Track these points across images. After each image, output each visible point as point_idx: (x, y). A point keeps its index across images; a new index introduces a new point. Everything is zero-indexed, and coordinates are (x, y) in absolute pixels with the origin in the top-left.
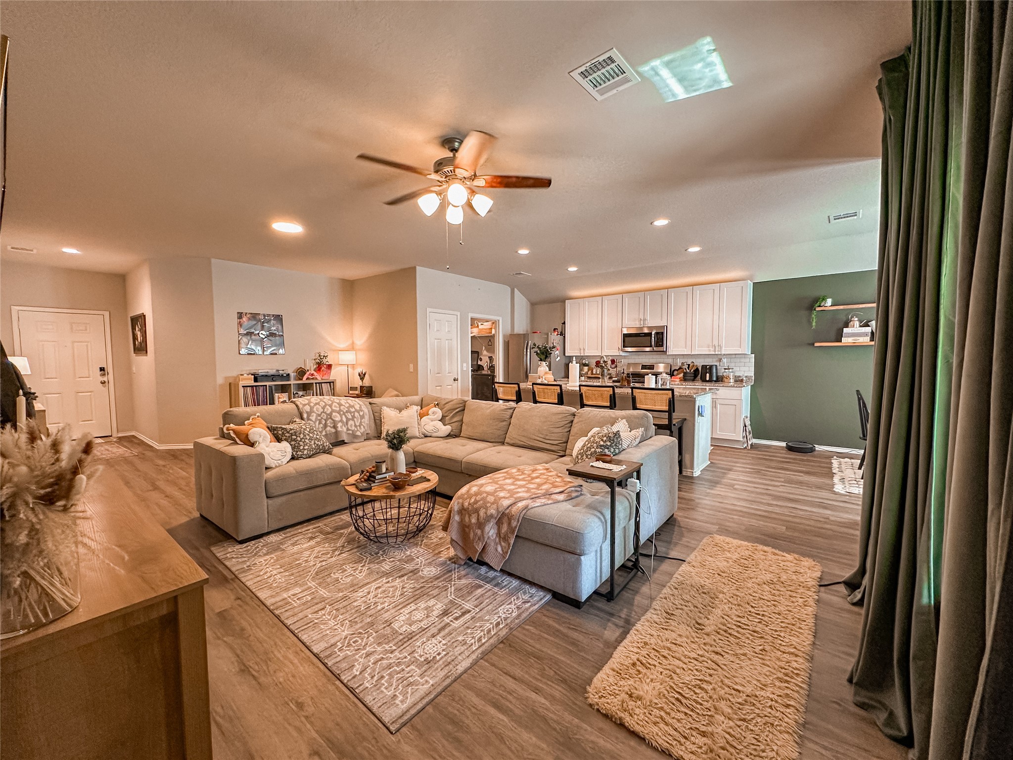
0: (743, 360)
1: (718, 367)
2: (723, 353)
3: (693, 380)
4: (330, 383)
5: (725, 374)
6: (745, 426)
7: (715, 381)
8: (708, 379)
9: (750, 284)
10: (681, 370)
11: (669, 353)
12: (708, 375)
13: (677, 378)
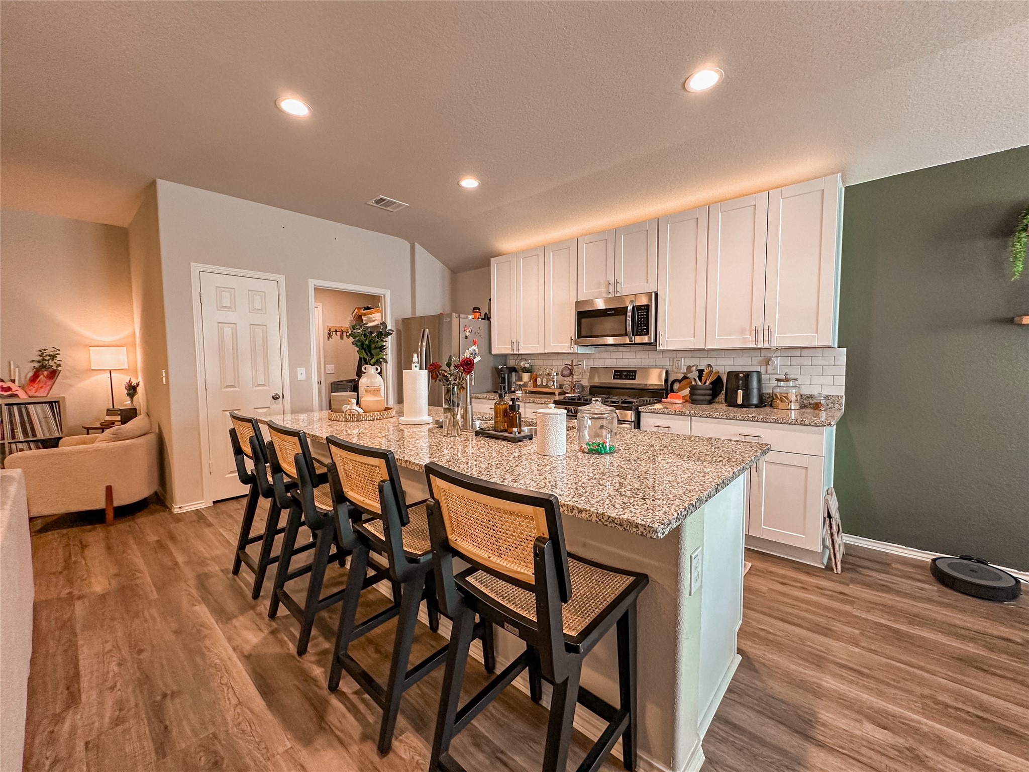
0: (819, 361)
1: (763, 376)
2: (774, 344)
3: (710, 402)
4: (50, 403)
5: (778, 390)
6: (829, 516)
7: (757, 406)
8: (740, 401)
9: (840, 189)
10: (687, 380)
11: (662, 348)
12: (740, 392)
13: (678, 398)
